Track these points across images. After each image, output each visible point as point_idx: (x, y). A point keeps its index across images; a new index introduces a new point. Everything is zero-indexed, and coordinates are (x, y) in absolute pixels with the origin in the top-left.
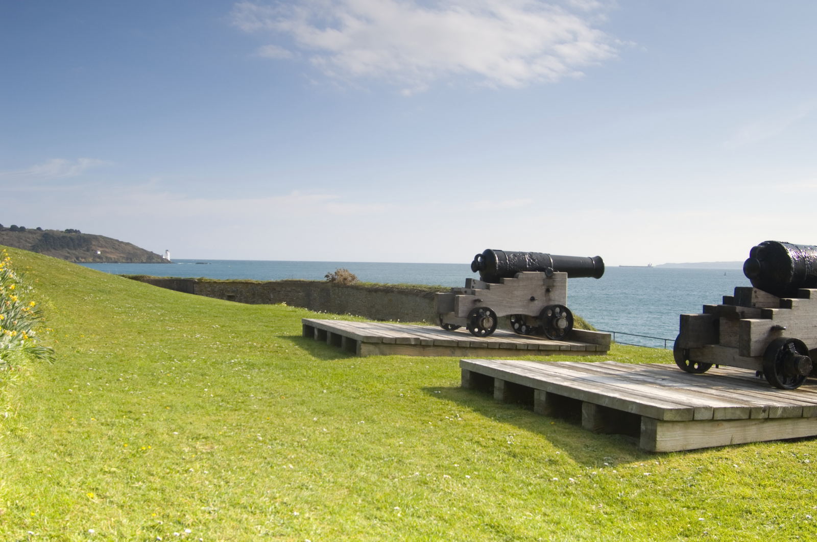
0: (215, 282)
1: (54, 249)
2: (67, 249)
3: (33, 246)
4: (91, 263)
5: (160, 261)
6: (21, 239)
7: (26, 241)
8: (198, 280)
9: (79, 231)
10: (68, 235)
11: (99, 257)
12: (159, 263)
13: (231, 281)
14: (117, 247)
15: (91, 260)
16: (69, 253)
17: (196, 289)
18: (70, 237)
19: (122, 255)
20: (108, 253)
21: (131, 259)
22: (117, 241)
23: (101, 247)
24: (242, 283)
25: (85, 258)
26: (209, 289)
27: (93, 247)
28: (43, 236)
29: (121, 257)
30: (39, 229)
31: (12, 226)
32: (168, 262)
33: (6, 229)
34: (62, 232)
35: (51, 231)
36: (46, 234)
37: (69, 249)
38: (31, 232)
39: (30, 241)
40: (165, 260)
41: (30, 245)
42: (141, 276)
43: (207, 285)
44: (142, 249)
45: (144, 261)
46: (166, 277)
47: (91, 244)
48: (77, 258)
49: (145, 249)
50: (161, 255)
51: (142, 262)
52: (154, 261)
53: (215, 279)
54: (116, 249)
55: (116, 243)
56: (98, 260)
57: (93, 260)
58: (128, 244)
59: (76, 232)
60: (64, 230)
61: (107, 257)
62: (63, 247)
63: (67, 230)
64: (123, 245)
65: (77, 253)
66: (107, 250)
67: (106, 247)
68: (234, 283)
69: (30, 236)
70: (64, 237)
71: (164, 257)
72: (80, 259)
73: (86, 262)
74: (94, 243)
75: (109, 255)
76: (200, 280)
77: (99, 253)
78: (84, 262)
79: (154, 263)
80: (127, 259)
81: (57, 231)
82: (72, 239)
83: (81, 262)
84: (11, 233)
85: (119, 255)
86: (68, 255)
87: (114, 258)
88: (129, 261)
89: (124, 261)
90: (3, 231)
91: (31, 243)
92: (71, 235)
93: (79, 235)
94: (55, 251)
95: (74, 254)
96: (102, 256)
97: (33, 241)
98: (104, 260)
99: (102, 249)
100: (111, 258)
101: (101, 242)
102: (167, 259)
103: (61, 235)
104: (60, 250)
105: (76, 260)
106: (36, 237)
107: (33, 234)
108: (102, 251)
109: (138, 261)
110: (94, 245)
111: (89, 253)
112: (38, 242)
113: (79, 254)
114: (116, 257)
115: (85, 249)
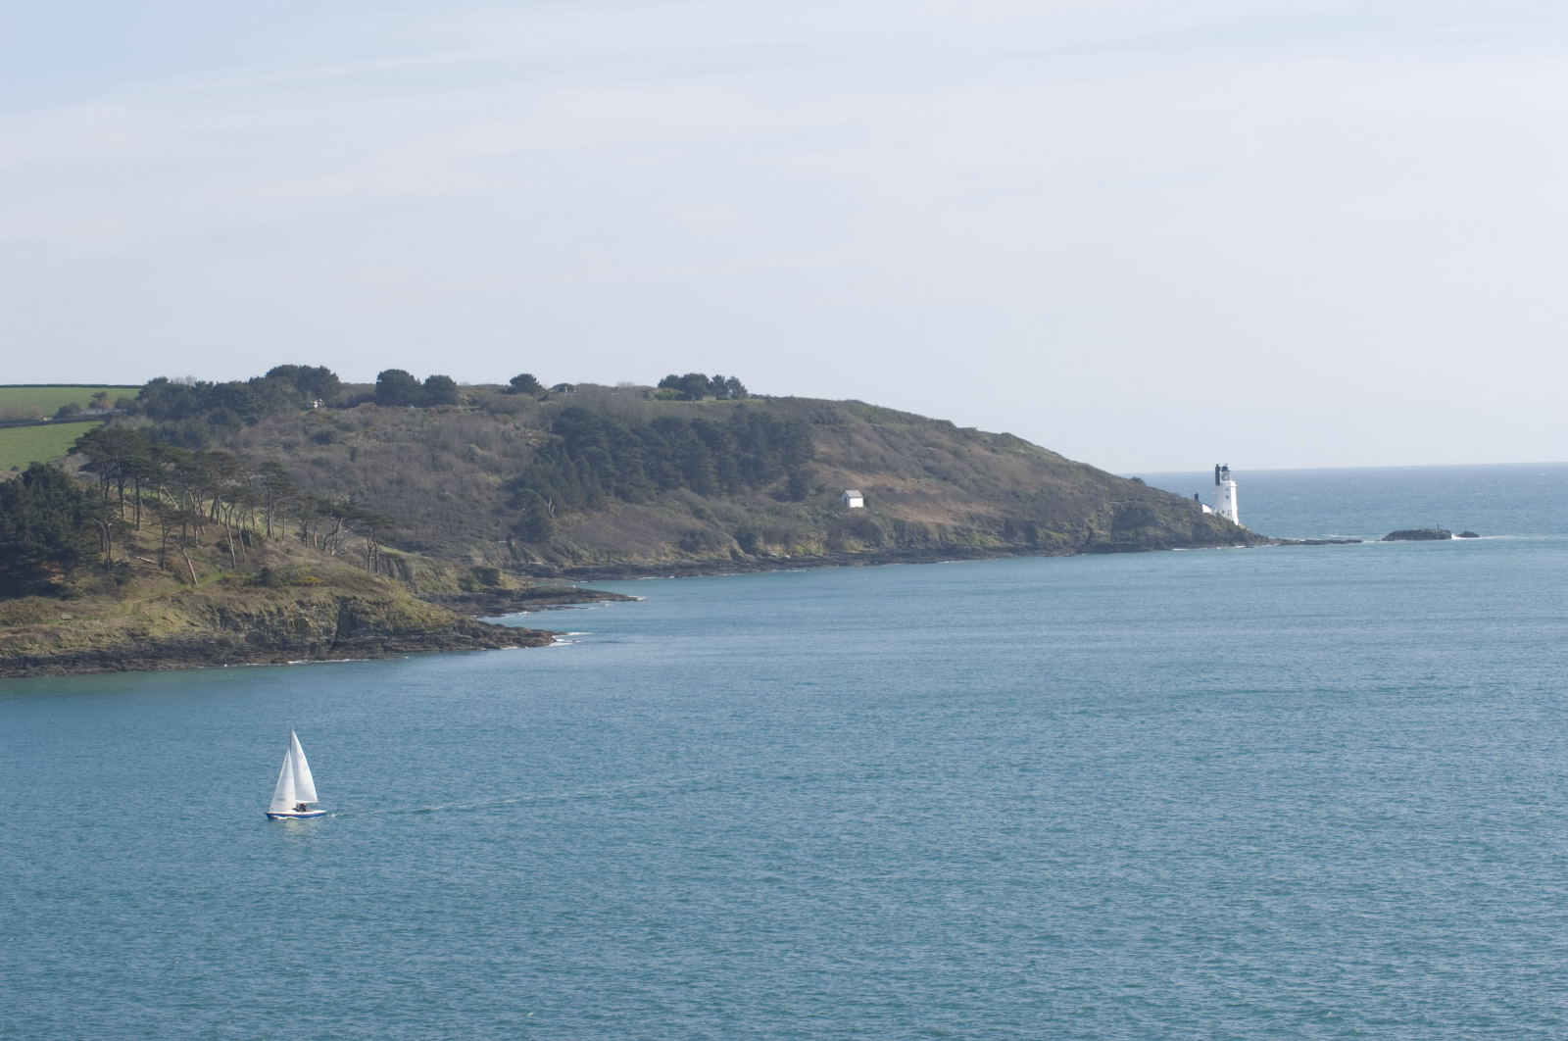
1: (625, 496)
2: (685, 491)
3: (512, 487)
4: (813, 562)
5: (1186, 530)
6: (444, 447)
7: (471, 457)
9: (734, 383)
10: (685, 410)
11: (860, 527)
12: (1184, 543)
14: (949, 461)
15: (817, 546)
16: (698, 513)
18: (696, 424)
19: (979, 508)
20: (903, 498)
21: (1030, 532)
22: (945, 426)
23: (864, 467)
25: (785, 539)
27: (824, 474)
28: (558, 428)
29: (972, 519)
30: (524, 383)
31: (381, 376)
32: (1235, 536)
33: (359, 396)
34: (645, 392)
35: (592, 389)
36: (568, 413)
37: (702, 490)
38: (489, 401)
39: (494, 455)
40: (1215, 527)
41: (495, 480)
44: (1087, 469)
45: (1104, 535)
47: (811, 454)
48: (746, 540)
49: (1096, 465)
50: (1191, 497)
51: (1094, 547)
52: (1151, 531)
54: (946, 476)
55: (945, 440)
56: (855, 545)
57: (829, 545)
58: (1005, 443)
59: (725, 388)
60: (654, 384)
61: (899, 527)
62: (665, 484)
63: (670, 382)
64: (979, 450)
65: (739, 510)
66: (898, 485)
67: (889, 468)
69: (488, 426)
70: (665, 425)
71: (1206, 509)
72: (760, 544)
73: (795, 564)
74: (821, 448)
75: (914, 516)
77: (856, 502)
78: (782, 563)
79: (1159, 545)
80: (1008, 531)
82: (707, 434)
83: (766, 563)
84: (386, 416)
85: (963, 509)
86: (699, 524)
87: (939, 526)
88: (1022, 541)
89: (993, 541)
90: (341, 406)
91: (496, 470)
92: (701, 408)
93: (740, 406)
94: (627, 505)
95: (728, 520)
96: (877, 522)
97: (505, 454)
98: (889, 543)
99: (870, 481)
100: (924, 533)
101: (858, 438)
102: (1225, 515)
103: (650, 409)
104: (650, 498)
105: (741, 552)
106: (518, 428)
107: (499, 416)
108: (872, 489)
109: (1066, 537)
110: (827, 461)
111: (801, 508)
112: (536, 461)
113: (754, 518)
114: (948, 522)
115: (780, 484)
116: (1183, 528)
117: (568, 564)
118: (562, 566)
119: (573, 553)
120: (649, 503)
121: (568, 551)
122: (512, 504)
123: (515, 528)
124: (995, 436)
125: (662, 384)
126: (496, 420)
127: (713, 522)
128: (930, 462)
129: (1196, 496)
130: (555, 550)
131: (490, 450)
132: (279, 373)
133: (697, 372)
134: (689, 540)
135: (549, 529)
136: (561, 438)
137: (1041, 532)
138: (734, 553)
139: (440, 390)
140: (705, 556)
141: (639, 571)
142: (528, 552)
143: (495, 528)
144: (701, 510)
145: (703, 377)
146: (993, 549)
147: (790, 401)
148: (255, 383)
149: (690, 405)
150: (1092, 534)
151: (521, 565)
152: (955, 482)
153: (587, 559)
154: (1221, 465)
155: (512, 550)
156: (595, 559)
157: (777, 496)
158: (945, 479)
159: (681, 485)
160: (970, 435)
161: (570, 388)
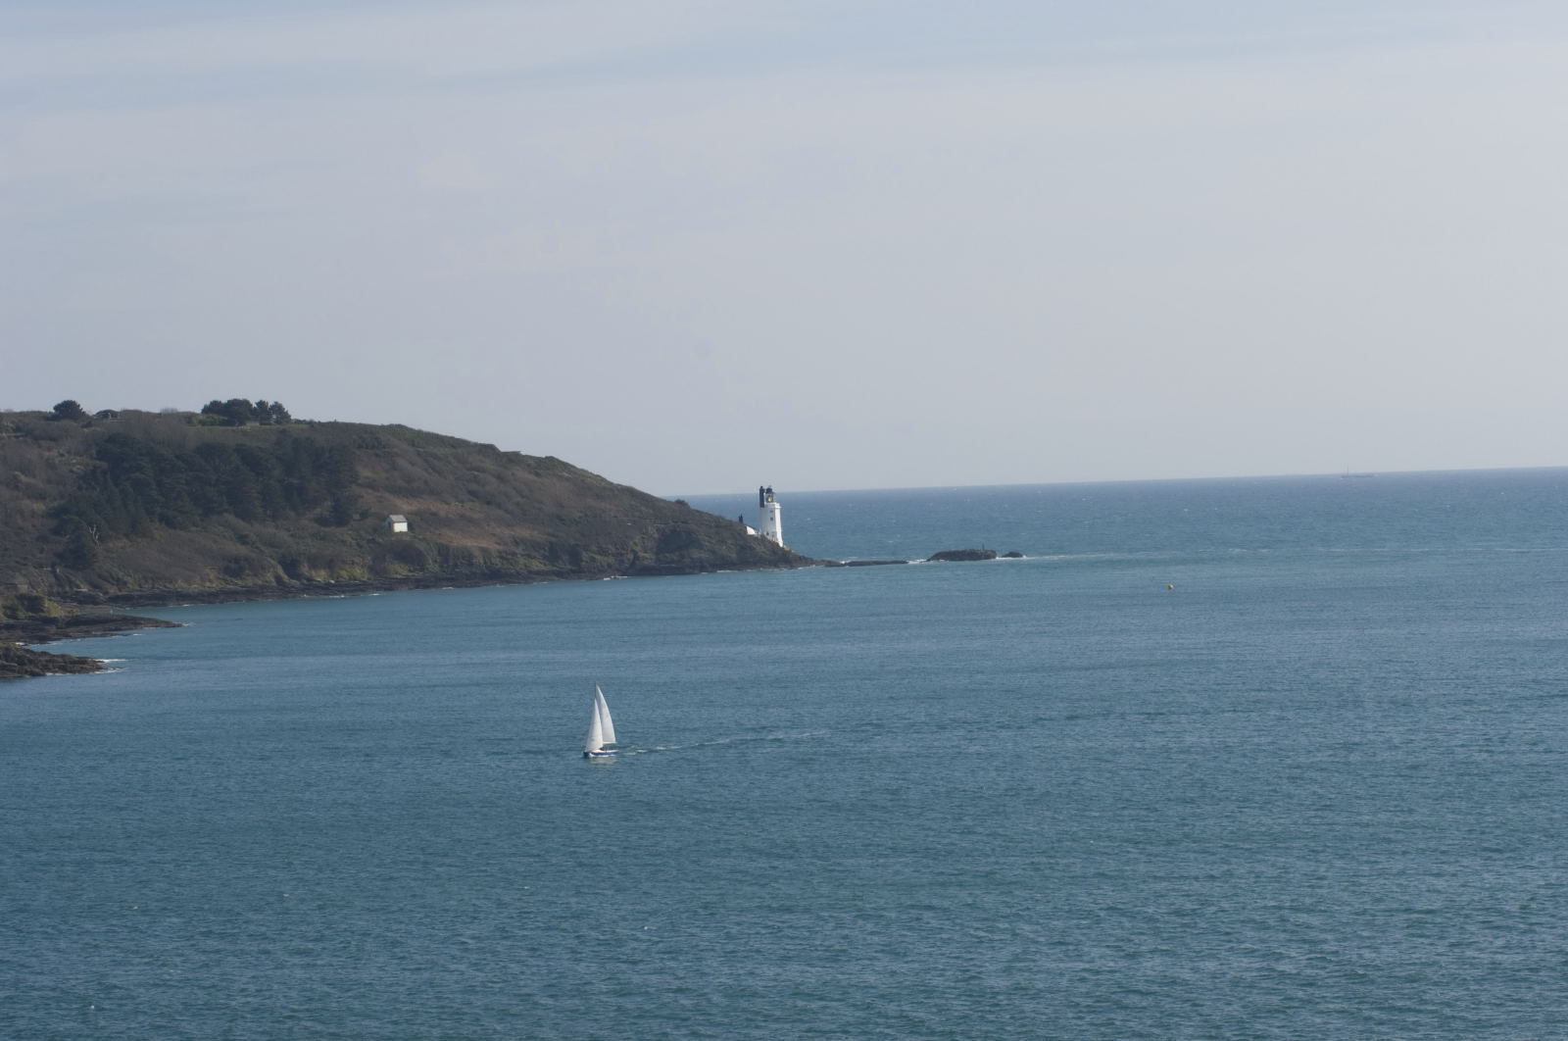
1: (168, 522)
2: (231, 518)
3: (55, 513)
4: (356, 588)
5: (731, 552)
7: (15, 485)
9: (278, 408)
10: (228, 435)
11: (404, 551)
12: (719, 564)
14: (493, 485)
15: (362, 571)
16: (243, 539)
18: (239, 449)
19: (523, 532)
20: (447, 523)
21: (574, 555)
22: (488, 450)
23: (409, 491)
25: (330, 565)
27: (369, 498)
28: (99, 451)
29: (516, 543)
30: (68, 409)
32: (781, 558)
34: (188, 418)
35: (137, 414)
36: (112, 439)
37: (245, 515)
38: (33, 428)
39: (38, 482)
40: (760, 549)
41: (39, 507)
44: (631, 492)
45: (648, 558)
47: (354, 478)
48: (290, 566)
49: (640, 488)
50: (735, 519)
51: (638, 570)
52: (696, 554)
54: (489, 500)
55: (489, 464)
56: (400, 570)
57: (374, 570)
58: (549, 465)
59: (269, 413)
60: (198, 410)
61: (444, 552)
62: (209, 508)
63: (214, 408)
64: (521, 473)
65: (284, 536)
66: (441, 509)
67: (433, 492)
69: (32, 453)
70: (208, 451)
71: (751, 531)
72: (305, 570)
73: (340, 589)
74: (365, 473)
75: (458, 540)
77: (401, 527)
78: (327, 589)
79: (702, 566)
80: (552, 553)
81: (167, 416)
82: (248, 457)
83: (312, 588)
85: (507, 532)
86: (242, 550)
87: (484, 550)
88: (566, 564)
91: (41, 497)
92: (245, 433)
93: (283, 432)
94: (170, 531)
95: (272, 545)
96: (422, 546)
97: (49, 482)
98: (433, 567)
99: (414, 505)
100: (467, 556)
101: (401, 462)
102: (769, 537)
103: (194, 436)
104: (195, 525)
105: (286, 578)
106: (62, 455)
107: (43, 443)
108: (416, 514)
109: (611, 560)
110: (371, 485)
111: (345, 533)
112: (80, 488)
113: (298, 543)
114: (493, 547)
115: (324, 508)
116: (728, 551)
117: (113, 590)
118: (106, 593)
119: (118, 580)
120: (194, 529)
121: (113, 578)
122: (56, 532)
123: (59, 556)
124: (539, 459)
125: (206, 410)
126: (40, 447)
127: (257, 548)
128: (474, 487)
129: (741, 519)
130: (100, 576)
131: (34, 477)
133: (241, 397)
134: (233, 566)
135: (94, 555)
136: (104, 465)
137: (585, 556)
138: (278, 579)
140: (250, 582)
141: (182, 597)
142: (73, 579)
143: (39, 555)
144: (246, 536)
145: (246, 403)
146: (538, 573)
147: (334, 426)
149: (233, 431)
150: (636, 557)
151: (66, 592)
152: (499, 506)
153: (132, 586)
154: (765, 487)
155: (56, 577)
156: (140, 586)
157: (322, 521)
158: (489, 503)
159: (226, 511)
160: (514, 458)
161: (114, 414)
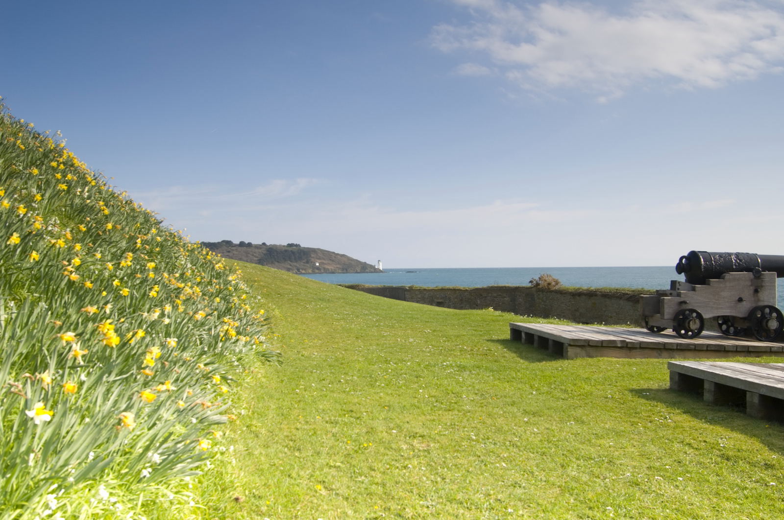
0: (425, 290)
1: (278, 262)
3: (259, 260)
5: (373, 271)
6: (249, 253)
7: (253, 255)
8: (409, 287)
10: (290, 249)
11: (318, 268)
12: (372, 272)
13: (440, 288)
14: (334, 258)
15: (310, 271)
16: (291, 265)
17: (407, 296)
18: (291, 251)
19: (338, 266)
20: (325, 264)
21: (347, 270)
22: (334, 253)
23: (319, 259)
24: (450, 290)
25: (305, 270)
26: (419, 296)
27: (313, 260)
28: (268, 251)
29: (337, 268)
30: (264, 244)
31: (240, 242)
32: (381, 271)
33: (236, 245)
34: (284, 246)
36: (270, 248)
37: (291, 261)
38: (257, 247)
39: (257, 255)
41: (257, 259)
42: (356, 286)
43: (417, 293)
44: (357, 260)
45: (359, 271)
46: (379, 286)
47: (310, 256)
48: (298, 270)
49: (359, 260)
50: (374, 265)
51: (357, 272)
52: (367, 270)
53: (425, 287)
54: (333, 261)
55: (333, 255)
56: (317, 271)
57: (312, 271)
58: (343, 256)
59: (297, 245)
60: (286, 244)
61: (324, 268)
62: (285, 260)
63: (289, 245)
64: (339, 257)
65: (298, 265)
66: (324, 262)
67: (324, 259)
68: (442, 290)
69: (257, 250)
70: (286, 251)
71: (376, 267)
72: (301, 270)
73: (306, 274)
74: (312, 256)
75: (327, 267)
76: (411, 288)
77: (317, 264)
78: (304, 274)
79: (367, 272)
80: (343, 269)
81: (280, 246)
82: (293, 252)
83: (301, 273)
84: (240, 249)
85: (335, 266)
86: (290, 267)
87: (331, 269)
88: (345, 271)
89: (340, 271)
90: (233, 247)
91: (257, 257)
92: (293, 249)
93: (299, 249)
95: (295, 266)
96: (321, 268)
97: (259, 255)
98: (322, 271)
99: (320, 261)
100: (328, 269)
101: (319, 254)
102: (379, 269)
103: (284, 249)
104: (283, 263)
105: (297, 272)
106: (262, 251)
107: (259, 249)
108: (320, 263)
110: (313, 258)
111: (308, 265)
112: (264, 256)
113: (300, 266)
114: (333, 268)
115: (305, 261)
116: (373, 270)
124: (342, 254)
127: (293, 267)
128: (331, 258)
132: (223, 241)
133: (293, 243)
139: (250, 245)
147: (308, 248)
148: (218, 243)
154: (379, 260)
159: (288, 261)
160: (338, 254)
161: (271, 245)
